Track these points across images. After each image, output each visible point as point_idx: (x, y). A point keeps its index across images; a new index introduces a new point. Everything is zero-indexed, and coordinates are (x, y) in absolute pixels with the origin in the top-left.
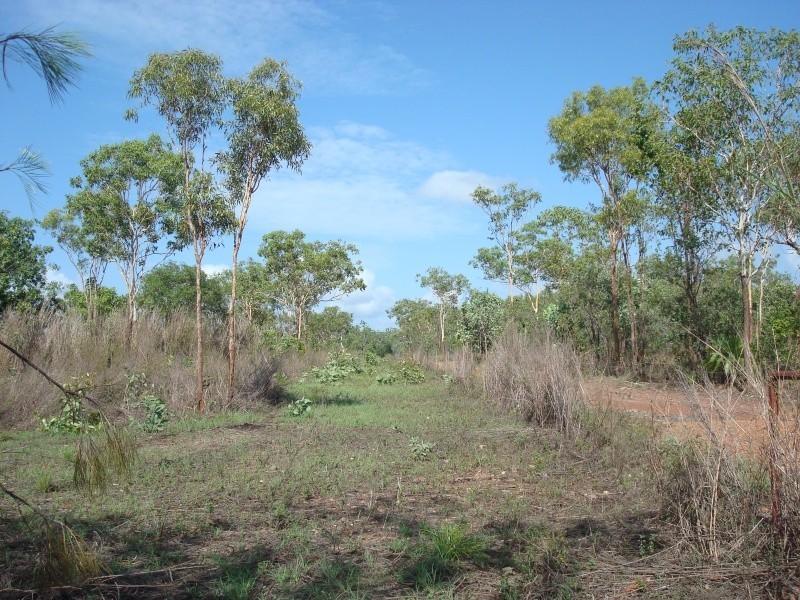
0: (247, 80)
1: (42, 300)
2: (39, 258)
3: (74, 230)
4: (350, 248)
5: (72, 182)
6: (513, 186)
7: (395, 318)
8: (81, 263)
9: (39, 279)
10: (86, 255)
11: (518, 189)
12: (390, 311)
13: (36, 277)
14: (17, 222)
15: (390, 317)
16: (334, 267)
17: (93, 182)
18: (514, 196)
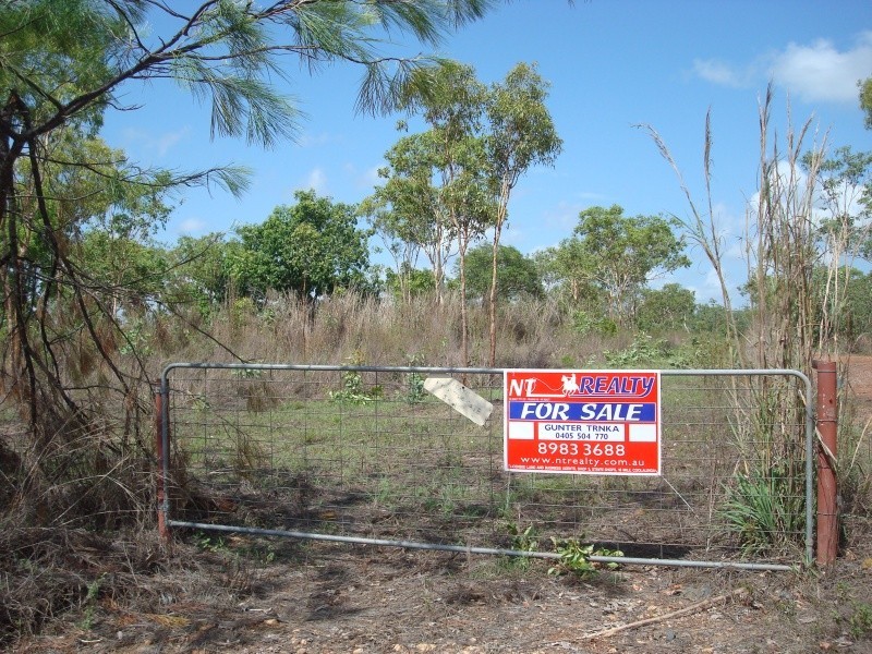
0: (503, 84)
1: (367, 282)
2: (362, 241)
3: (385, 216)
4: (673, 222)
5: (380, 173)
6: (846, 149)
7: (748, 296)
8: (394, 248)
9: (363, 262)
10: (398, 240)
11: (854, 152)
12: (742, 287)
13: (361, 259)
14: (341, 207)
15: (742, 294)
16: (657, 243)
17: (399, 170)
18: (848, 160)
